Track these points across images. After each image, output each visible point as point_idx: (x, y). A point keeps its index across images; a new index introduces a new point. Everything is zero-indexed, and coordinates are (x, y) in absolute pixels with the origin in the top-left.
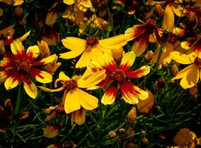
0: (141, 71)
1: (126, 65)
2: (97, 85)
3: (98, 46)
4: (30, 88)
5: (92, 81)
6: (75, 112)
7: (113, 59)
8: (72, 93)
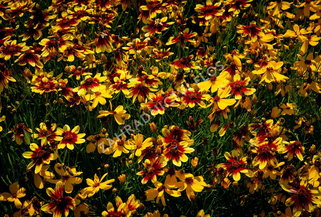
0: (245, 80)
1: (237, 81)
2: (229, 94)
3: (217, 79)
4: (201, 104)
5: (225, 93)
6: (226, 108)
7: (229, 81)
8: (219, 102)
